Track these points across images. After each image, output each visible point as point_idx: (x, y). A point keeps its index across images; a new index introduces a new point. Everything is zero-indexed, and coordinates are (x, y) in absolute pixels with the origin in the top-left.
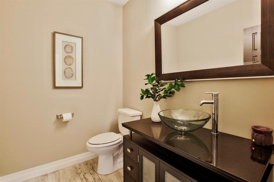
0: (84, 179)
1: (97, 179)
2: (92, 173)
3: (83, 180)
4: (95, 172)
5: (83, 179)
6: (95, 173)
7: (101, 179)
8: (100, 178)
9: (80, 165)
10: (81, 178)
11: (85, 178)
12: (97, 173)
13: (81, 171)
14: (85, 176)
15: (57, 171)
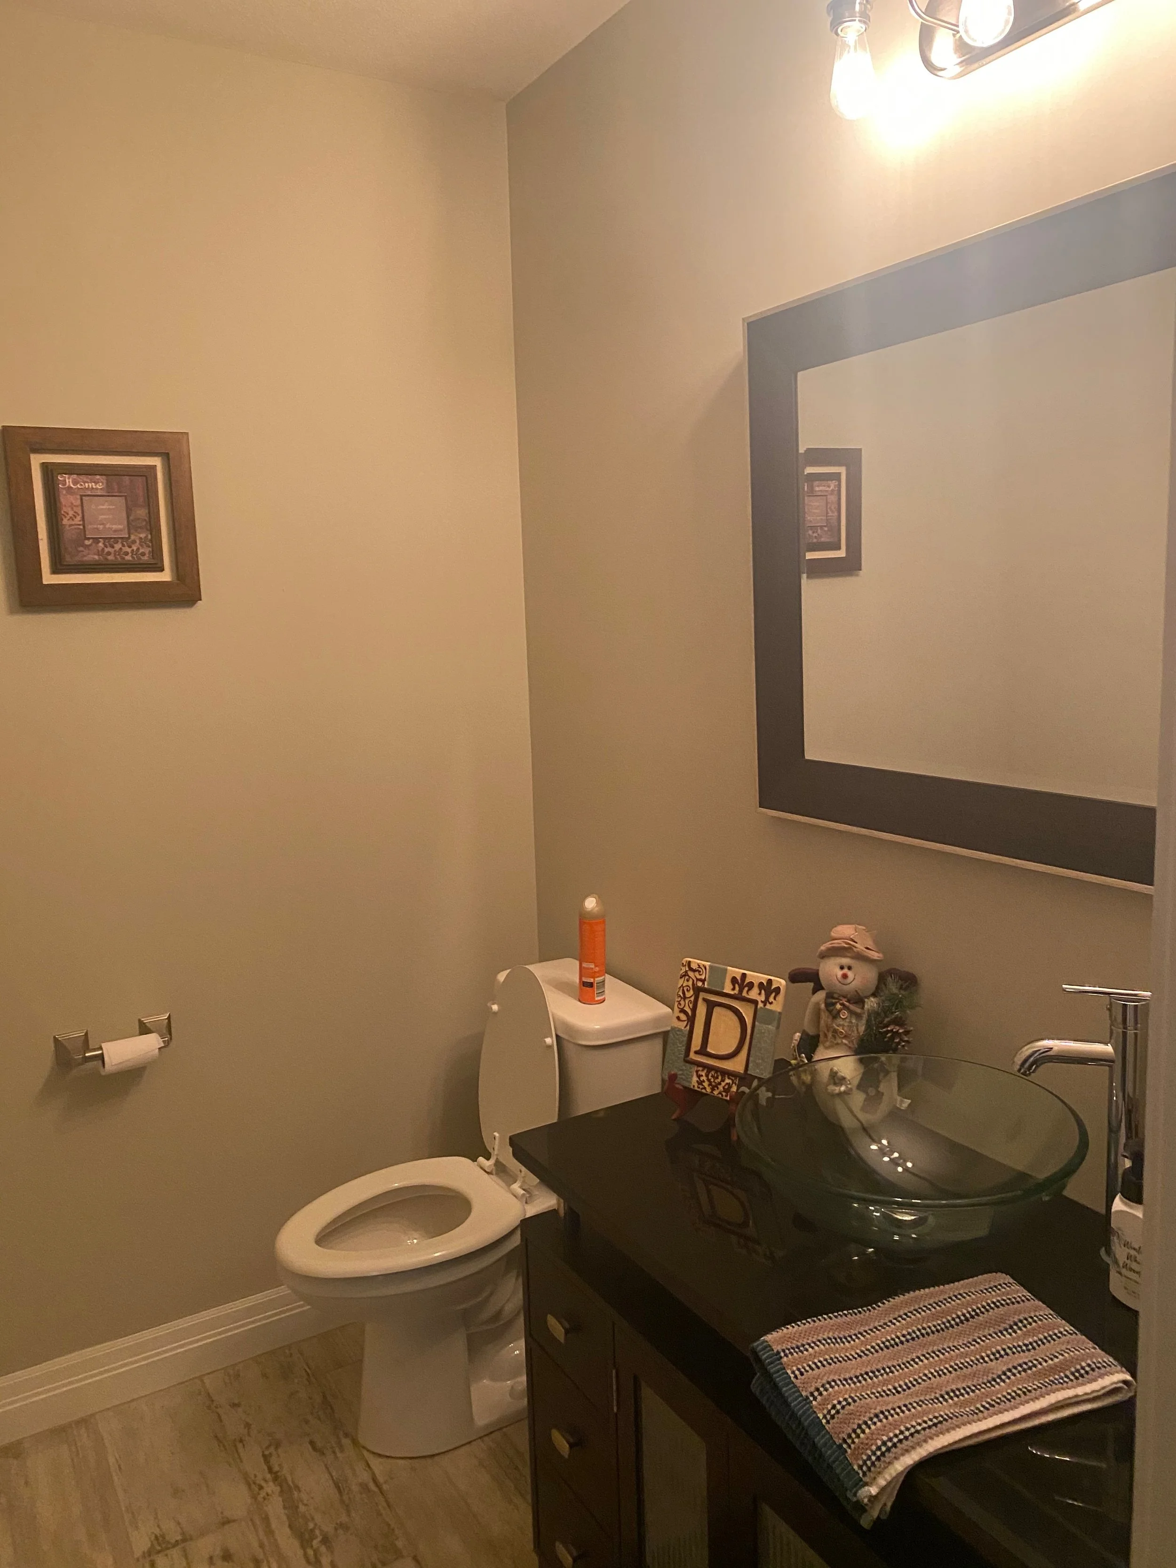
0: (271, 1487)
1: (355, 1488)
2: (319, 1444)
3: (263, 1494)
4: (346, 1435)
5: (261, 1488)
6: (346, 1442)
7: (385, 1487)
8: (381, 1480)
9: (237, 1376)
10: (246, 1476)
11: (276, 1478)
12: (355, 1442)
13: (248, 1426)
14: (274, 1461)
15: (83, 1422)
